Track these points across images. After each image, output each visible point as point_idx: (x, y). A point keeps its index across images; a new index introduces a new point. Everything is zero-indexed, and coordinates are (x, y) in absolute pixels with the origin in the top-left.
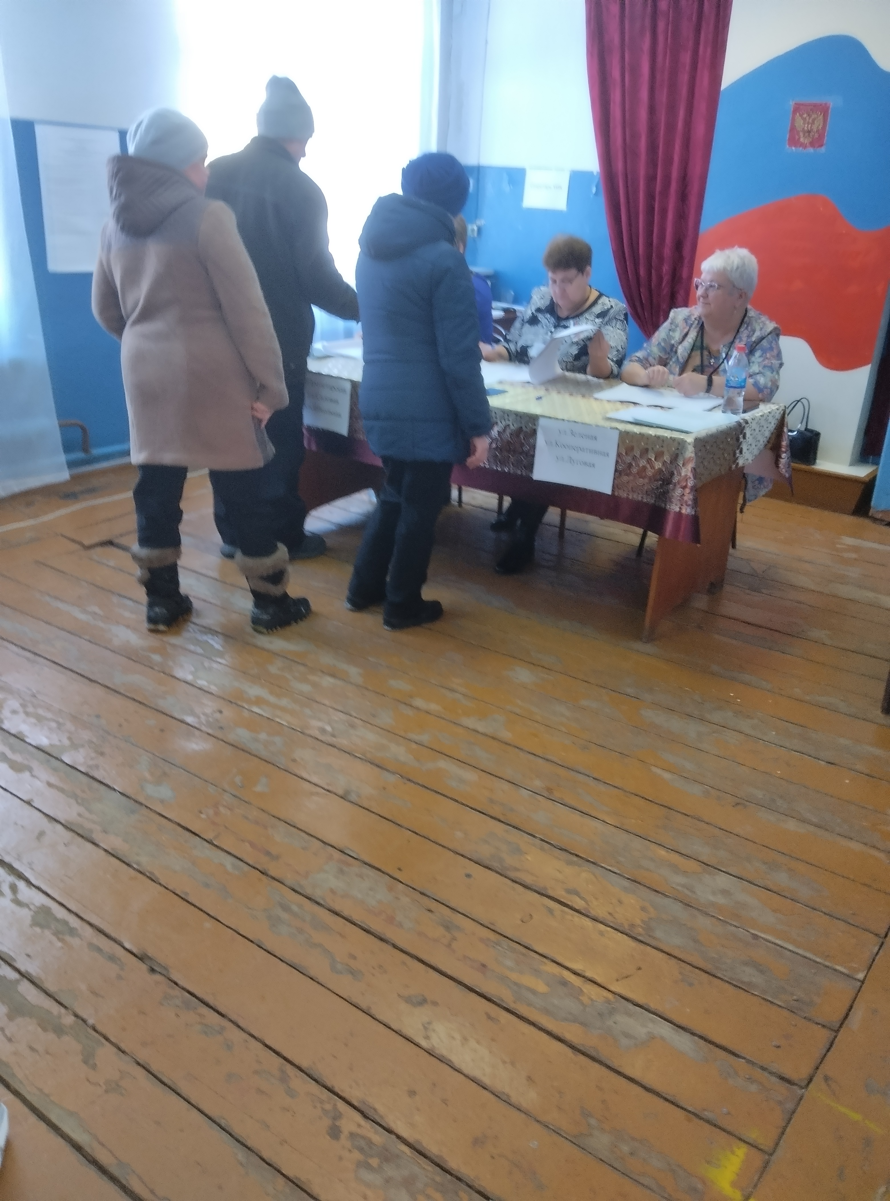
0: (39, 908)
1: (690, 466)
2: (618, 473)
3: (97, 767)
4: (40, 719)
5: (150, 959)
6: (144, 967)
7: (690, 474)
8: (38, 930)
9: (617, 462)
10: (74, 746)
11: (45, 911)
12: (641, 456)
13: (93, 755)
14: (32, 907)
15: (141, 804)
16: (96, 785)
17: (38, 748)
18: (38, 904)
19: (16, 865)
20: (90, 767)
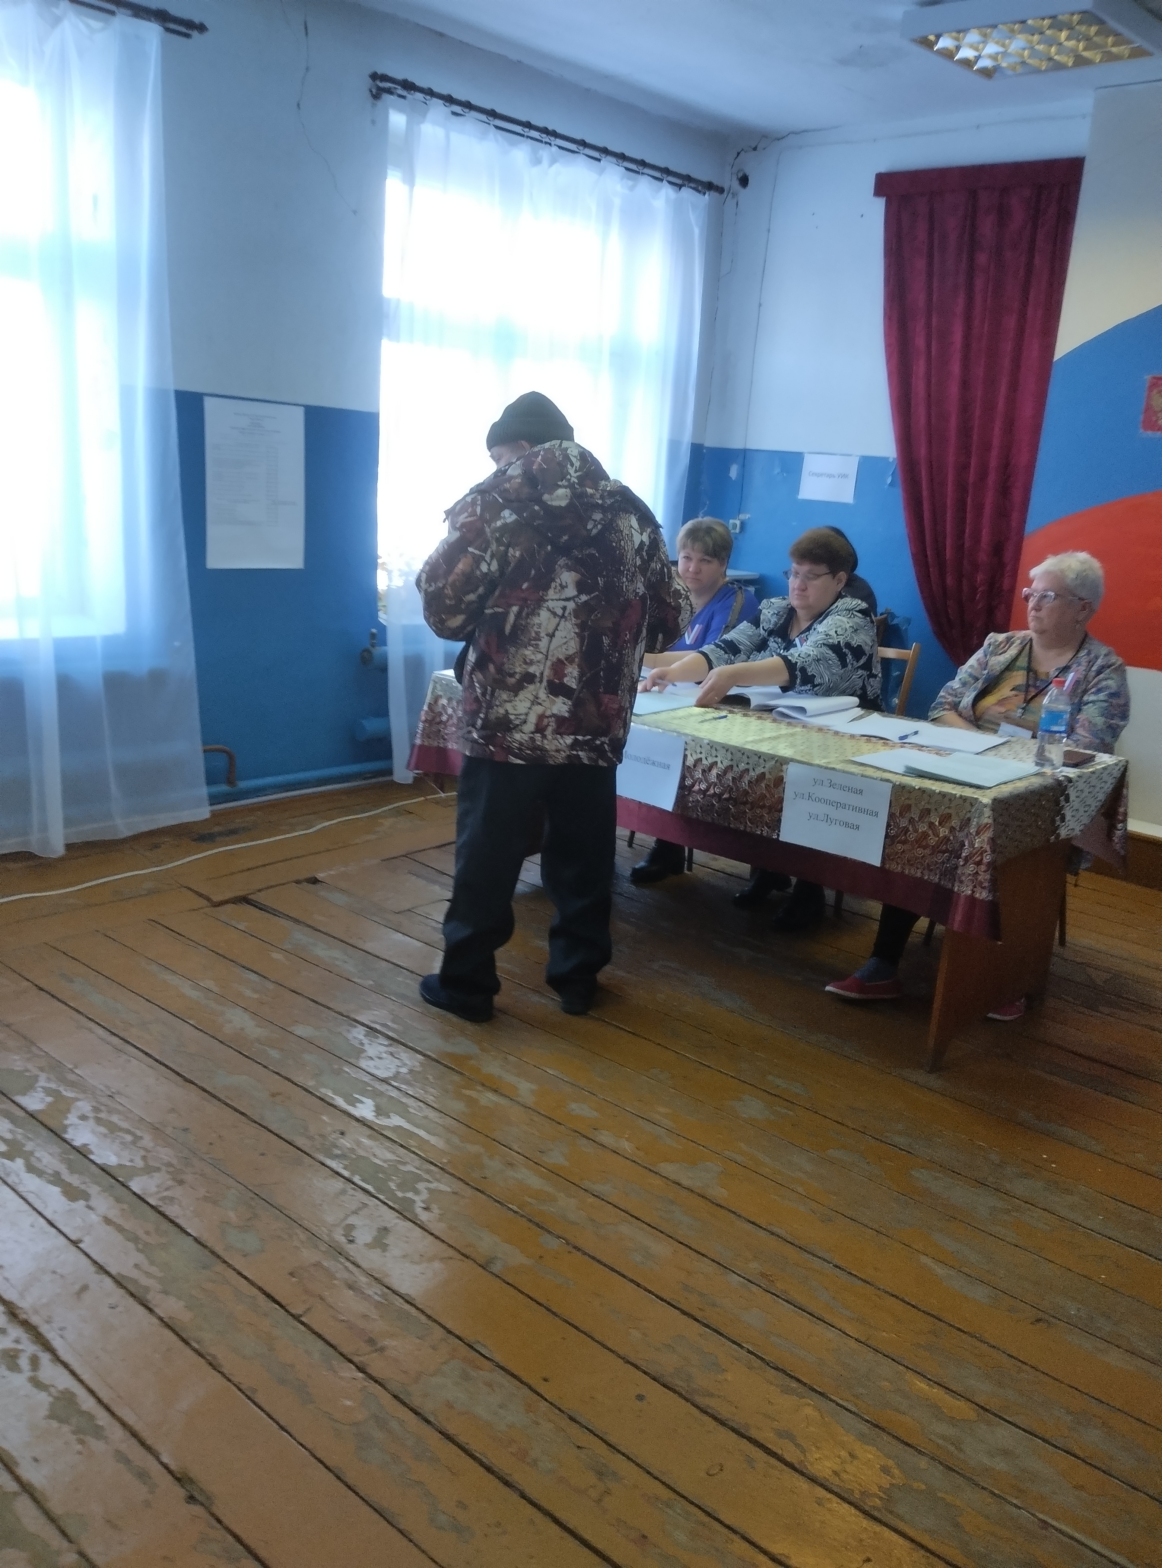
0: (61, 1392)
1: (987, 835)
2: (890, 839)
3: (172, 1199)
4: (113, 1129)
5: (191, 1481)
6: (181, 1493)
7: (987, 847)
8: (55, 1424)
9: (888, 825)
10: (149, 1170)
11: (68, 1397)
12: (921, 818)
13: (170, 1183)
14: (52, 1390)
15: (218, 1257)
16: (166, 1225)
17: (103, 1169)
18: (61, 1387)
19: (44, 1329)
20: (163, 1199)
